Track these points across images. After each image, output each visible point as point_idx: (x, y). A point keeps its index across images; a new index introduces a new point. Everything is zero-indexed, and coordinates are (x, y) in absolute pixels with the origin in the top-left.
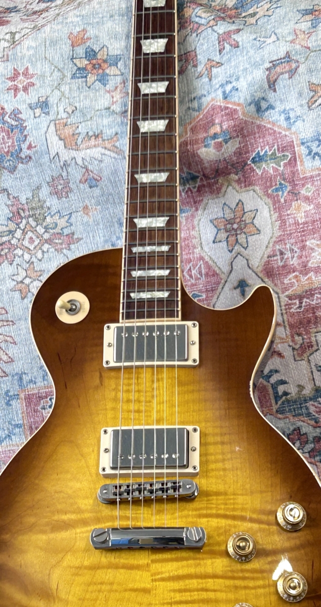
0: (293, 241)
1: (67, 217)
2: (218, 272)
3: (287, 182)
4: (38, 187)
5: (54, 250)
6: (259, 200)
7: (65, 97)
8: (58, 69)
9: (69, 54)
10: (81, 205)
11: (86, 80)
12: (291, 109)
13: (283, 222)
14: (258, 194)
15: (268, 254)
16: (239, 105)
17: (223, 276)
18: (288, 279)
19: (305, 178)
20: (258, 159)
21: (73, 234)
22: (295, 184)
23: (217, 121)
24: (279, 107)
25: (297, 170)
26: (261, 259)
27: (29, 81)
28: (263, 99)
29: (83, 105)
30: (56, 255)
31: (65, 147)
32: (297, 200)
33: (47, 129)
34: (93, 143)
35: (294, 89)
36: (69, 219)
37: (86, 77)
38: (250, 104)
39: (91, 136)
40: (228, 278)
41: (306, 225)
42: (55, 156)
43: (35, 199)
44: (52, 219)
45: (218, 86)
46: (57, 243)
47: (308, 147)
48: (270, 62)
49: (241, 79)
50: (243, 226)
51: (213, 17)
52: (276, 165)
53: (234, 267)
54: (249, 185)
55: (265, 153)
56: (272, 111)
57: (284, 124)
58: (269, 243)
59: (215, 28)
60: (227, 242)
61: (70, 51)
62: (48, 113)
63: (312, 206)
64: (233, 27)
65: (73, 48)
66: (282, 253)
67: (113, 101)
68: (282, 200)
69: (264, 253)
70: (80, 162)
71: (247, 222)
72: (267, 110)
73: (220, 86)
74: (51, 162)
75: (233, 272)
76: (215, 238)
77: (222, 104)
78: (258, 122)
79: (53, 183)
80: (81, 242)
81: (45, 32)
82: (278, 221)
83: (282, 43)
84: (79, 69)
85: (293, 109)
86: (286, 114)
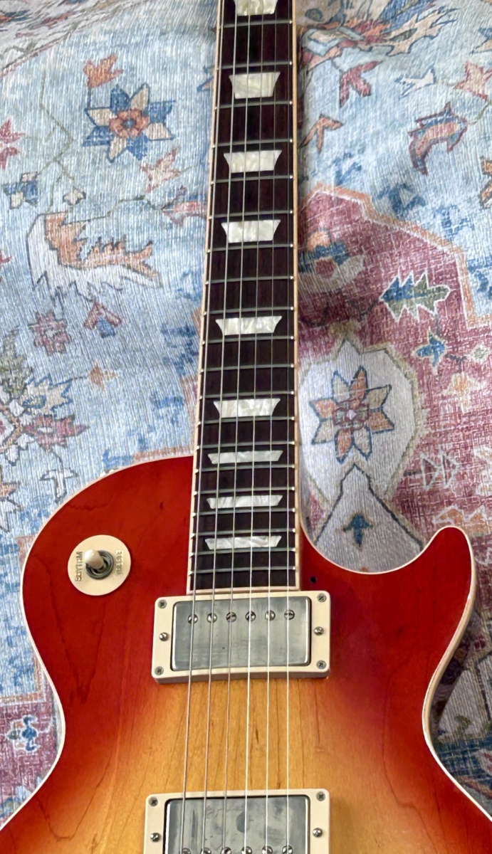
0: (449, 446)
1: (62, 387)
2: (316, 498)
3: (445, 338)
4: (12, 331)
5: (37, 446)
6: (395, 368)
7: (68, 175)
8: (62, 128)
9: (83, 100)
10: (87, 366)
11: (109, 149)
12: (452, 206)
13: (434, 411)
14: (392, 358)
15: (406, 468)
16: (361, 196)
17: (325, 507)
18: (440, 515)
19: (475, 332)
20: (397, 294)
21: (73, 417)
22: (457, 343)
23: (322, 224)
24: (433, 201)
25: (462, 316)
26: (393, 477)
27: (9, 145)
28: (405, 186)
29: (97, 191)
30: (40, 455)
31: (59, 263)
32: (460, 371)
33: (31, 230)
34: (108, 258)
35: (456, 170)
36: (67, 390)
37: (109, 143)
38: (380, 196)
39: (106, 245)
40: (333, 510)
41: (473, 418)
42: (42, 277)
43: (8, 353)
44: (36, 389)
45: (329, 163)
46: (43, 434)
47: (480, 276)
48: (417, 121)
49: (369, 150)
50: (364, 415)
51: (336, 42)
52: (426, 305)
53: (346, 491)
54: (379, 340)
55: (407, 283)
56: (420, 207)
57: (440, 232)
58: (408, 448)
59: (337, 60)
60: (336, 444)
61: (84, 96)
62: (33, 202)
63: (485, 383)
64: (366, 59)
65: (90, 89)
66: (429, 468)
67: (149, 185)
68: (435, 371)
69: (399, 465)
70: (83, 289)
71: (372, 408)
72: (413, 206)
73: (334, 162)
74: (34, 289)
75: (343, 500)
76: (316, 435)
77: (332, 194)
78: (397, 228)
79: (38, 323)
80: (86, 433)
81: (44, 62)
82: (427, 407)
83: (440, 87)
84: (98, 128)
85: (456, 206)
86: (444, 214)
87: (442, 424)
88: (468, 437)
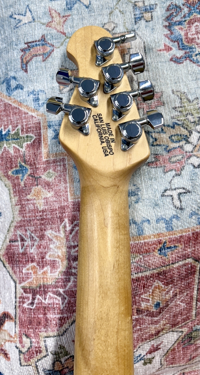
0: (32, 228)
3: (28, 164)
12: (41, 91)
13: (23, 207)
18: (26, 268)
20: (1, 138)
22: (36, 168)
24: (28, 88)
25: (41, 152)
28: (14, 78)
35: (47, 71)
41: (45, 214)
47: (55, 130)
48: (25, 43)
52: (18, 145)
57: (32, 105)
58: (10, 227)
72: (16, 89)
82: (18, 205)
85: (44, 91)
86: (35, 95)
87: (27, 215)
88: (43, 224)
